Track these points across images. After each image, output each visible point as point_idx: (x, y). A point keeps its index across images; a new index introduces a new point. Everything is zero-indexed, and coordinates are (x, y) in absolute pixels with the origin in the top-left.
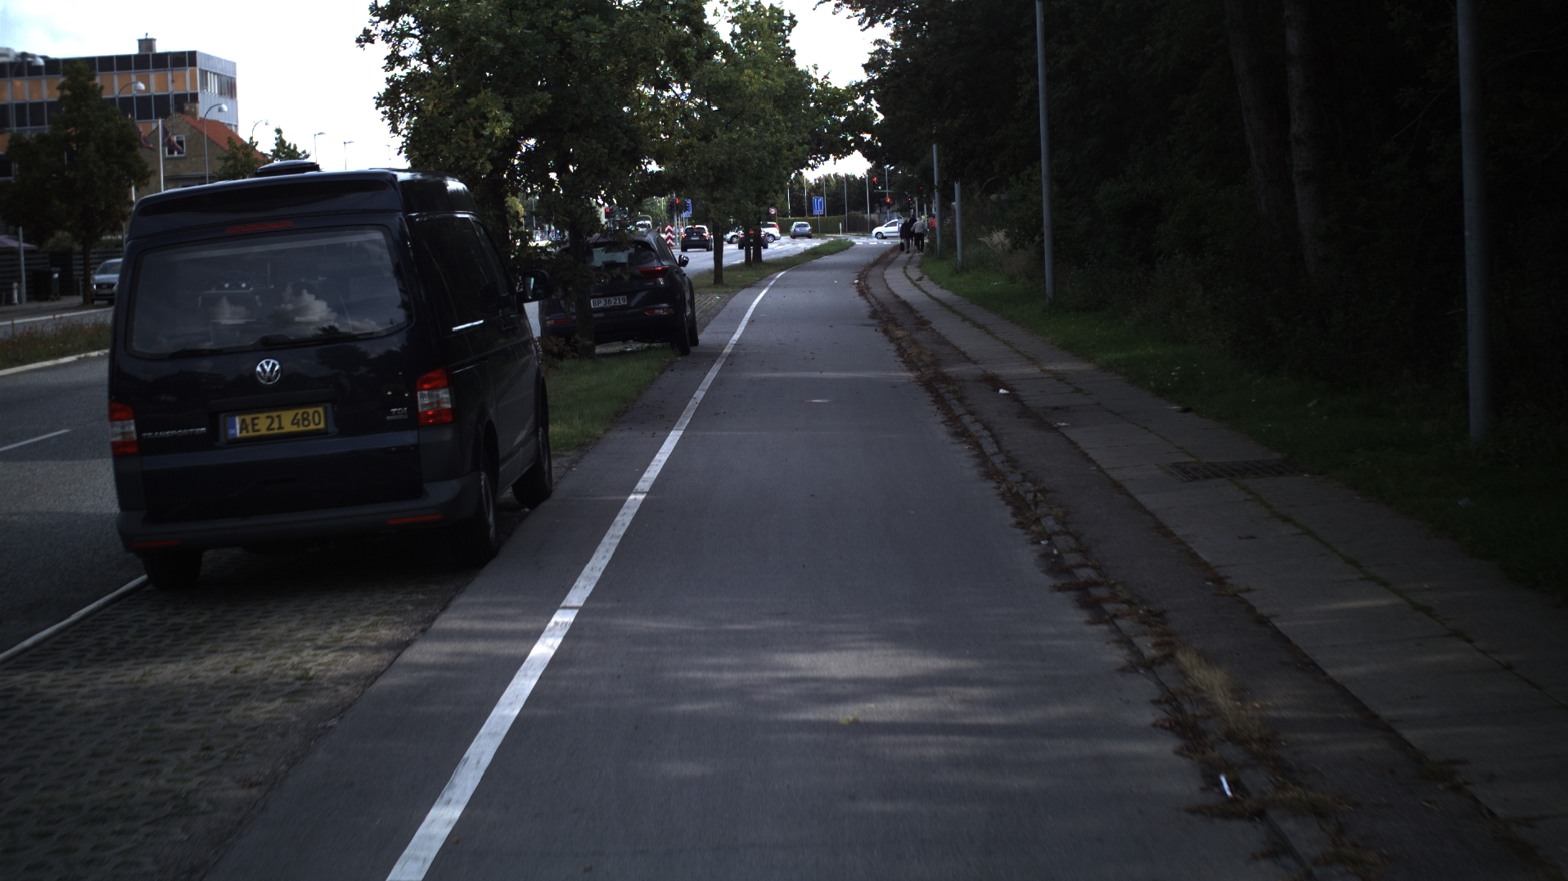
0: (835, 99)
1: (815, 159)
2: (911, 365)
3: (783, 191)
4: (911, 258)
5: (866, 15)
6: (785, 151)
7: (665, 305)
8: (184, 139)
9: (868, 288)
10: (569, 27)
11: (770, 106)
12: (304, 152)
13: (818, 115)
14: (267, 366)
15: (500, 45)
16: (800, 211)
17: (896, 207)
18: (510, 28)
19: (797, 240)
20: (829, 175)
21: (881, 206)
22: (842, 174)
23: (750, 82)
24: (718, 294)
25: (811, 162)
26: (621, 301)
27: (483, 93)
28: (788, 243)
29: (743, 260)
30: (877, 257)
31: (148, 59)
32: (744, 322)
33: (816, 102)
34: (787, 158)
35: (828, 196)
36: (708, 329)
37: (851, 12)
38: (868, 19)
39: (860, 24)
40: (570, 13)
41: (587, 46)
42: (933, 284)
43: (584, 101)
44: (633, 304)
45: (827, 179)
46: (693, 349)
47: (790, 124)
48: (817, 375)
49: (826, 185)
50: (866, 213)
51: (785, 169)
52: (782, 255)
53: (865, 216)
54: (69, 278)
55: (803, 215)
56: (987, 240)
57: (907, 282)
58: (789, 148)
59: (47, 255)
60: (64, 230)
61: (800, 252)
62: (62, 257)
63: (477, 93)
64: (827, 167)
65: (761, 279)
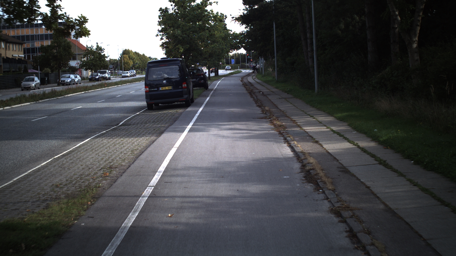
0: (235, 36)
1: (231, 50)
2: (247, 90)
3: (224, 58)
5: (241, 23)
6: (224, 49)
7: (203, 81)
9: (243, 80)
10: (192, 35)
11: (221, 40)
12: (104, 48)
13: (232, 40)
14: (165, 82)
15: (181, 38)
16: (228, 63)
18: (183, 35)
19: (227, 71)
21: (250, 62)
22: (239, 53)
23: (216, 34)
24: (210, 82)
25: (231, 51)
26: (195, 80)
28: (225, 71)
29: (214, 75)
30: (247, 74)
32: (216, 86)
33: (232, 37)
34: (225, 51)
35: (235, 59)
36: (210, 87)
37: (238, 23)
39: (240, 25)
41: (195, 38)
42: (257, 79)
43: (194, 46)
44: (197, 80)
45: (235, 54)
46: (208, 89)
47: (225, 43)
48: (231, 92)
49: (235, 56)
50: (246, 63)
51: (224, 53)
52: (223, 74)
53: (246, 64)
54: (50, 80)
55: (229, 64)
56: (269, 69)
57: (252, 79)
58: (226, 48)
59: (44, 74)
60: (47, 68)
61: (228, 73)
62: (47, 75)
63: (178, 45)
64: (235, 52)
65: (219, 79)
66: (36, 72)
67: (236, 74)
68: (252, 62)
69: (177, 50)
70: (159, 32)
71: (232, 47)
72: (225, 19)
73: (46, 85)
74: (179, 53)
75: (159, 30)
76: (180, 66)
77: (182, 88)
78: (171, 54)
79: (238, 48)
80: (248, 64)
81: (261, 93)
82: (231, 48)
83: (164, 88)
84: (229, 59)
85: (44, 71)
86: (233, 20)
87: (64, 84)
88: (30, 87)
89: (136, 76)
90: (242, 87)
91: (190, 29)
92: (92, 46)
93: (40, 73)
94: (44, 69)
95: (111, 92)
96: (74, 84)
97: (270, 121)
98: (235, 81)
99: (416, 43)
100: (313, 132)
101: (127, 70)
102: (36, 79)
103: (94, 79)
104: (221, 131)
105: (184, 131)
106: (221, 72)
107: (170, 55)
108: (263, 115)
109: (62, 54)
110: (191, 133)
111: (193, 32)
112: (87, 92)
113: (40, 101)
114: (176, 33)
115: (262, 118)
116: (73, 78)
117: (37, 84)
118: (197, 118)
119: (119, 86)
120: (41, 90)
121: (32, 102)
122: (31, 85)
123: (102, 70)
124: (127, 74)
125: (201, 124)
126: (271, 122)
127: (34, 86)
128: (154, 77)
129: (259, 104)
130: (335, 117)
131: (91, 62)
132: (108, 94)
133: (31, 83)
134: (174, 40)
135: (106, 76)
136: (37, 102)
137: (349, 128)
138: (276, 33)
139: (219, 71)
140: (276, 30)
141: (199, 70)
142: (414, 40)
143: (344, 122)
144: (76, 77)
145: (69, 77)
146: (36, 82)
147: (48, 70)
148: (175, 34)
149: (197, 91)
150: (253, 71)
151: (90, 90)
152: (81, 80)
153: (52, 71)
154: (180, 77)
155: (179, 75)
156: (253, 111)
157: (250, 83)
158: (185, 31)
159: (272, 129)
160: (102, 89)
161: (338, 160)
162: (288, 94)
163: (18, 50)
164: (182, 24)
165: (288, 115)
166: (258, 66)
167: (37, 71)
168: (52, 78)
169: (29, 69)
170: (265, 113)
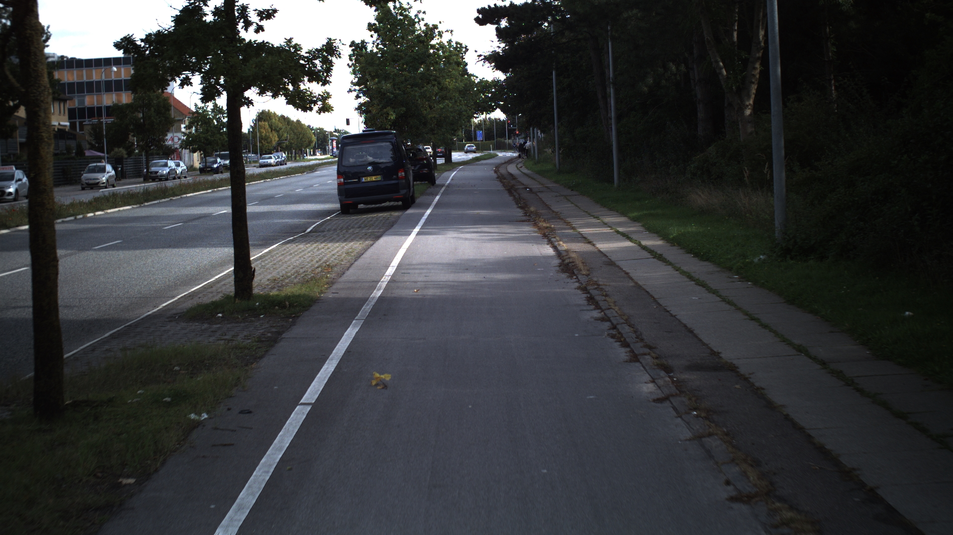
0: (485, 85)
1: (477, 114)
2: (504, 186)
5: (494, 66)
6: (463, 112)
7: (426, 170)
9: (498, 171)
11: (457, 95)
13: (478, 94)
14: (370, 168)
16: (470, 138)
18: (395, 91)
19: (468, 154)
20: (486, 119)
21: (514, 136)
22: (493, 118)
23: (449, 84)
24: (437, 172)
25: (475, 115)
28: (464, 155)
29: (444, 162)
30: (507, 160)
32: (450, 179)
33: (477, 89)
34: (464, 115)
35: (485, 130)
36: (438, 180)
39: (493, 69)
42: (525, 168)
44: (416, 169)
45: (485, 121)
46: (434, 184)
47: (466, 102)
49: (484, 124)
50: (506, 139)
51: (463, 120)
52: (461, 160)
53: (507, 141)
54: (124, 170)
55: (471, 141)
56: (545, 150)
57: (516, 168)
58: (466, 111)
59: (114, 159)
60: (119, 147)
61: (469, 159)
62: (120, 160)
63: (386, 108)
64: (483, 117)
65: (453, 168)
66: (100, 156)
67: (485, 159)
68: (517, 136)
69: (384, 115)
70: (353, 86)
71: (479, 107)
72: (465, 54)
74: (389, 122)
75: (354, 82)
76: (393, 142)
77: (398, 178)
79: (491, 109)
80: (509, 141)
81: (528, 189)
82: (477, 109)
83: (369, 179)
84: (471, 131)
85: (112, 153)
86: (480, 61)
87: (155, 177)
89: (286, 164)
90: (496, 181)
91: (406, 80)
94: (113, 150)
96: (174, 178)
97: (535, 223)
98: (484, 171)
99: (749, 109)
100: (590, 233)
101: (266, 151)
103: (210, 169)
104: (463, 234)
105: (410, 235)
106: (456, 156)
107: (373, 124)
108: (524, 218)
109: (155, 120)
110: (421, 237)
111: (412, 86)
113: (146, 204)
115: (523, 221)
116: (173, 168)
117: (109, 177)
118: (424, 221)
121: (134, 205)
122: (99, 179)
123: (222, 153)
124: (269, 161)
125: (432, 227)
126: (535, 225)
127: (104, 181)
128: (351, 160)
129: (522, 204)
130: (629, 218)
131: (204, 136)
133: (99, 175)
134: (379, 98)
136: (142, 205)
137: (641, 229)
138: (557, 85)
139: (453, 154)
140: (557, 79)
141: (420, 150)
142: (747, 103)
143: (639, 222)
144: (178, 165)
145: (166, 165)
146: (110, 174)
147: (122, 152)
148: (382, 88)
149: (418, 186)
150: (518, 154)
152: (187, 172)
153: (129, 154)
154: (393, 161)
155: (391, 157)
157: (511, 175)
158: (398, 85)
159: (535, 232)
161: (607, 257)
163: (59, 111)
165: (562, 217)
166: (528, 143)
167: (102, 154)
168: (129, 168)
169: (85, 150)
170: (529, 215)
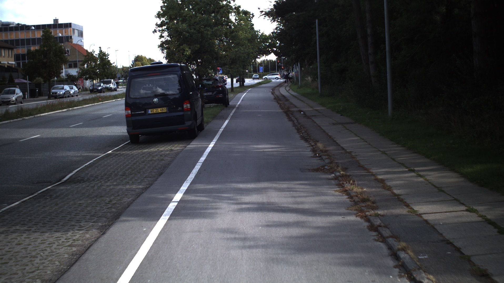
0: (264, 38)
1: (260, 56)
2: (282, 108)
3: (251, 65)
4: (288, 85)
5: (272, 19)
6: (251, 54)
7: (221, 95)
8: (69, 50)
9: (274, 92)
10: (203, 30)
11: (247, 42)
12: (108, 54)
13: (260, 43)
14: (156, 100)
15: (188, 34)
16: (255, 71)
17: (285, 69)
18: (190, 30)
19: (255, 80)
20: (265, 60)
21: (281, 69)
22: (268, 59)
23: (241, 35)
24: (233, 94)
25: (259, 57)
26: (211, 94)
27: (184, 45)
28: (252, 81)
29: (239, 86)
30: (278, 84)
31: (56, 25)
32: (241, 100)
33: (260, 39)
34: (252, 56)
35: (264, 66)
36: (231, 102)
37: (268, 18)
38: (273, 20)
39: (271, 21)
40: (203, 27)
41: (207, 34)
42: (292, 91)
43: (206, 47)
44: (213, 94)
45: (264, 61)
46: (228, 106)
47: (252, 47)
48: (259, 111)
49: (264, 63)
50: (276, 72)
51: (251, 59)
52: (250, 84)
54: (42, 91)
55: (257, 72)
56: (306, 79)
57: (286, 91)
58: (252, 53)
59: (34, 84)
60: (39, 77)
61: (255, 83)
62: (38, 85)
63: (182, 45)
65: (244, 90)
66: (25, 82)
67: (265, 84)
69: (181, 51)
70: (157, 27)
71: (261, 52)
72: (252, 18)
73: (36, 98)
74: (185, 57)
75: (158, 24)
76: (180, 76)
77: (183, 110)
78: (173, 59)
79: (268, 53)
81: (302, 113)
83: (155, 111)
84: (256, 67)
86: (262, 15)
87: (56, 96)
88: (10, 101)
90: (274, 102)
92: (93, 51)
93: (29, 84)
94: (35, 79)
95: (102, 109)
97: (335, 178)
98: (264, 93)
102: (18, 90)
103: (96, 90)
106: (248, 81)
112: (71, 109)
114: (180, 27)
115: (317, 170)
117: (18, 97)
119: (118, 99)
120: (24, 105)
122: (10, 99)
123: (106, 80)
127: (14, 100)
128: (142, 92)
129: (304, 134)
131: (92, 70)
132: (95, 113)
133: (11, 96)
134: (178, 37)
135: (111, 86)
138: (319, 31)
139: (245, 80)
140: (319, 28)
144: (72, 88)
147: (41, 80)
149: (211, 109)
150: (285, 80)
151: (75, 107)
152: (79, 92)
153: (45, 82)
154: (180, 93)
155: (178, 89)
156: (297, 151)
157: (284, 96)
158: (193, 25)
159: (349, 210)
160: (93, 105)
162: (342, 116)
163: (8, 55)
164: (189, 15)
169: (15, 79)
170: (320, 157)
